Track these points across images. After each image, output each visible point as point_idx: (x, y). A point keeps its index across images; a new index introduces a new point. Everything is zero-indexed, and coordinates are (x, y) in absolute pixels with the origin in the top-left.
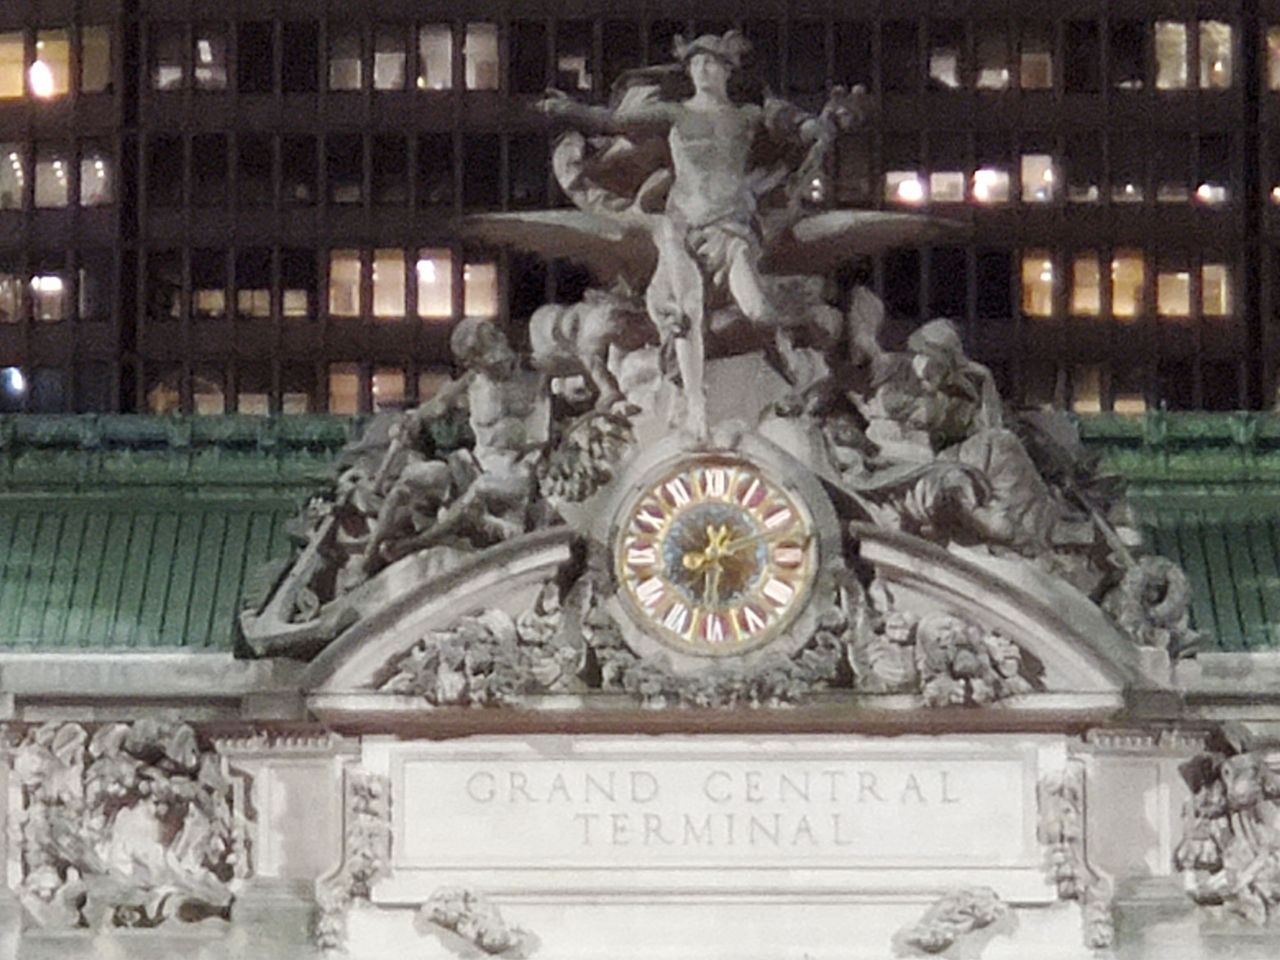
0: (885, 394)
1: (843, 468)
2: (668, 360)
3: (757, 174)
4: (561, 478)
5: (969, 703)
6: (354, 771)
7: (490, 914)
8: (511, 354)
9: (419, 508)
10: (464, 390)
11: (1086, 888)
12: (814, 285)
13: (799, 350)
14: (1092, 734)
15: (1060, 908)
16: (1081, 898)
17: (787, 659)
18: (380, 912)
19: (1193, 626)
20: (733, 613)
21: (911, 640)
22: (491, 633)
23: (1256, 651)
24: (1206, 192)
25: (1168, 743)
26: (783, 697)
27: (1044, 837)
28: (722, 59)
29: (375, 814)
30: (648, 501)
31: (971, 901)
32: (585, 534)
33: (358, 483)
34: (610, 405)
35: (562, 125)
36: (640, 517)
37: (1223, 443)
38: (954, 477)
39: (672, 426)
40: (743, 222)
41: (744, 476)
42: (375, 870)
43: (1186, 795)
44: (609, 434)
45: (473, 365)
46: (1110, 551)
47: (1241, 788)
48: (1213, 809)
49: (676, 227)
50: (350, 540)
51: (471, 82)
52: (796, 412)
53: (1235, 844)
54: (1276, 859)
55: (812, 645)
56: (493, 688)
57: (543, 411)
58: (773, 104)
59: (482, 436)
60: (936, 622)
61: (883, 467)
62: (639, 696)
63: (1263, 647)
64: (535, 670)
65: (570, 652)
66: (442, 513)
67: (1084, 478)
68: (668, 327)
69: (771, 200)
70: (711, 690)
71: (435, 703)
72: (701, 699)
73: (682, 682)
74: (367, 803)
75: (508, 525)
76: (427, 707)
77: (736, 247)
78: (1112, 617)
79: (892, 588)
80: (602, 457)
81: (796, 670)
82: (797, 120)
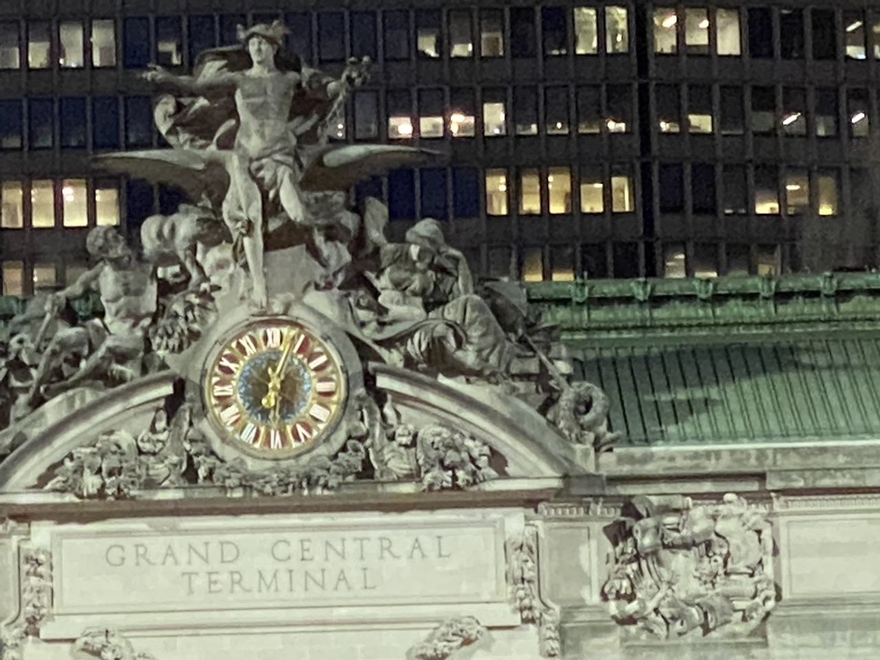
0: (391, 273)
1: (363, 325)
2: (238, 251)
3: (296, 121)
4: (165, 338)
5: (456, 487)
6: (24, 546)
7: (123, 644)
8: (129, 252)
9: (66, 360)
10: (96, 277)
11: (541, 614)
12: (338, 197)
13: (330, 243)
14: (541, 506)
15: (522, 629)
16: (537, 621)
17: (326, 459)
18: (45, 645)
19: (610, 428)
20: (289, 428)
21: (414, 444)
22: (119, 447)
23: (656, 445)
24: (612, 126)
25: (595, 513)
26: (325, 486)
27: (511, 581)
28: (271, 40)
29: (41, 576)
30: (227, 352)
31: (460, 626)
32: (183, 376)
33: (23, 344)
34: (199, 285)
35: (161, 89)
36: (221, 363)
37: (628, 300)
38: (440, 329)
39: (242, 298)
40: (288, 154)
41: (293, 332)
42: (43, 616)
43: (609, 548)
44: (199, 305)
45: (102, 259)
46: (551, 378)
47: (647, 541)
48: (628, 557)
49: (241, 158)
50: (18, 384)
51: (97, 62)
52: (329, 286)
53: (644, 582)
54: (673, 591)
55: (344, 449)
56: (122, 486)
57: (152, 290)
58: (307, 72)
59: (110, 309)
60: (430, 430)
61: (391, 323)
62: (224, 488)
63: (660, 442)
64: (151, 472)
65: (175, 459)
66: (83, 364)
67: (530, 327)
68: (238, 229)
69: (307, 138)
70: (275, 484)
71: (81, 497)
72: (268, 489)
73: (255, 477)
74: (36, 569)
75: (129, 370)
76: (77, 500)
77: (284, 173)
78: (553, 423)
79: (400, 408)
80: (195, 320)
81: (334, 467)
82: (324, 81)
